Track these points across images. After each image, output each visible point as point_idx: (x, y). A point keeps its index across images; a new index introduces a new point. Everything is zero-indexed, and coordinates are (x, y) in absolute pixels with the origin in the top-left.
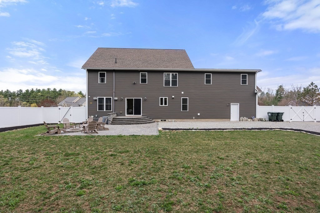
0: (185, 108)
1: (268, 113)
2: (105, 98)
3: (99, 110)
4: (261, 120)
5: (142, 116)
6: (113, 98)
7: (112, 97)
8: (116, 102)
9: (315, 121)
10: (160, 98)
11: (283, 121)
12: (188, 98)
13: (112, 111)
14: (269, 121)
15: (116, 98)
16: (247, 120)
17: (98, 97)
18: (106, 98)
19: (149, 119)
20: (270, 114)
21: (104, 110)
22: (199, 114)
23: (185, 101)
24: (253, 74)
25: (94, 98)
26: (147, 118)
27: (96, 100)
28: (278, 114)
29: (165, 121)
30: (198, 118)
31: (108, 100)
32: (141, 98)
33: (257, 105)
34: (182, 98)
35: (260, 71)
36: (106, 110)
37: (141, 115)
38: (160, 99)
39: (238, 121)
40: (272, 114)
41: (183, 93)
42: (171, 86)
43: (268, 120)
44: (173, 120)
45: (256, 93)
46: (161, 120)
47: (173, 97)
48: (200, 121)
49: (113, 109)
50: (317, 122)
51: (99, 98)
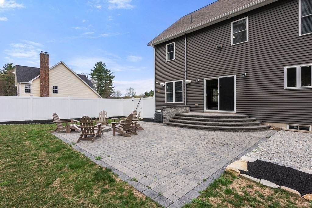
2: (174, 82)
3: (167, 101)
5: (237, 113)
7: (183, 80)
8: (189, 88)
17: (166, 83)
19: (255, 121)
21: (173, 101)
25: (161, 84)
26: (249, 117)
27: (164, 87)
29: (306, 128)
32: (235, 76)
36: (176, 101)
37: (235, 111)
46: (291, 127)
49: (184, 100)
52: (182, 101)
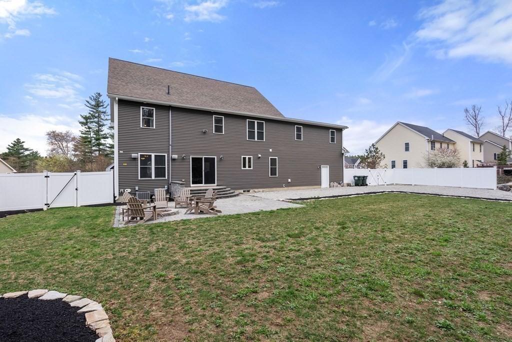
0: (273, 172)
1: (354, 177)
2: (153, 155)
3: (141, 177)
4: (349, 185)
6: (168, 156)
7: (166, 155)
8: (176, 163)
9: (386, 184)
10: (242, 156)
11: (367, 185)
12: (277, 158)
13: (166, 178)
14: (356, 185)
15: (175, 156)
16: (337, 186)
17: (139, 154)
18: (155, 155)
19: (231, 190)
20: (356, 178)
21: (151, 177)
22: (289, 180)
23: (273, 161)
24: (340, 130)
25: (134, 155)
26: (228, 188)
27: (135, 159)
28: (364, 177)
29: (249, 191)
30: (289, 185)
31: (160, 160)
32: (216, 157)
33: (344, 168)
34: (270, 157)
35: (347, 128)
36: (155, 177)
37: (216, 184)
38: (242, 159)
39: (328, 186)
40: (359, 177)
41: (271, 150)
42: (256, 140)
43: (354, 185)
44: (261, 190)
45: (343, 154)
46: (244, 191)
47: (260, 156)
48: (291, 189)
49: (168, 176)
50: (387, 185)
51: (141, 155)
52: (165, 177)
